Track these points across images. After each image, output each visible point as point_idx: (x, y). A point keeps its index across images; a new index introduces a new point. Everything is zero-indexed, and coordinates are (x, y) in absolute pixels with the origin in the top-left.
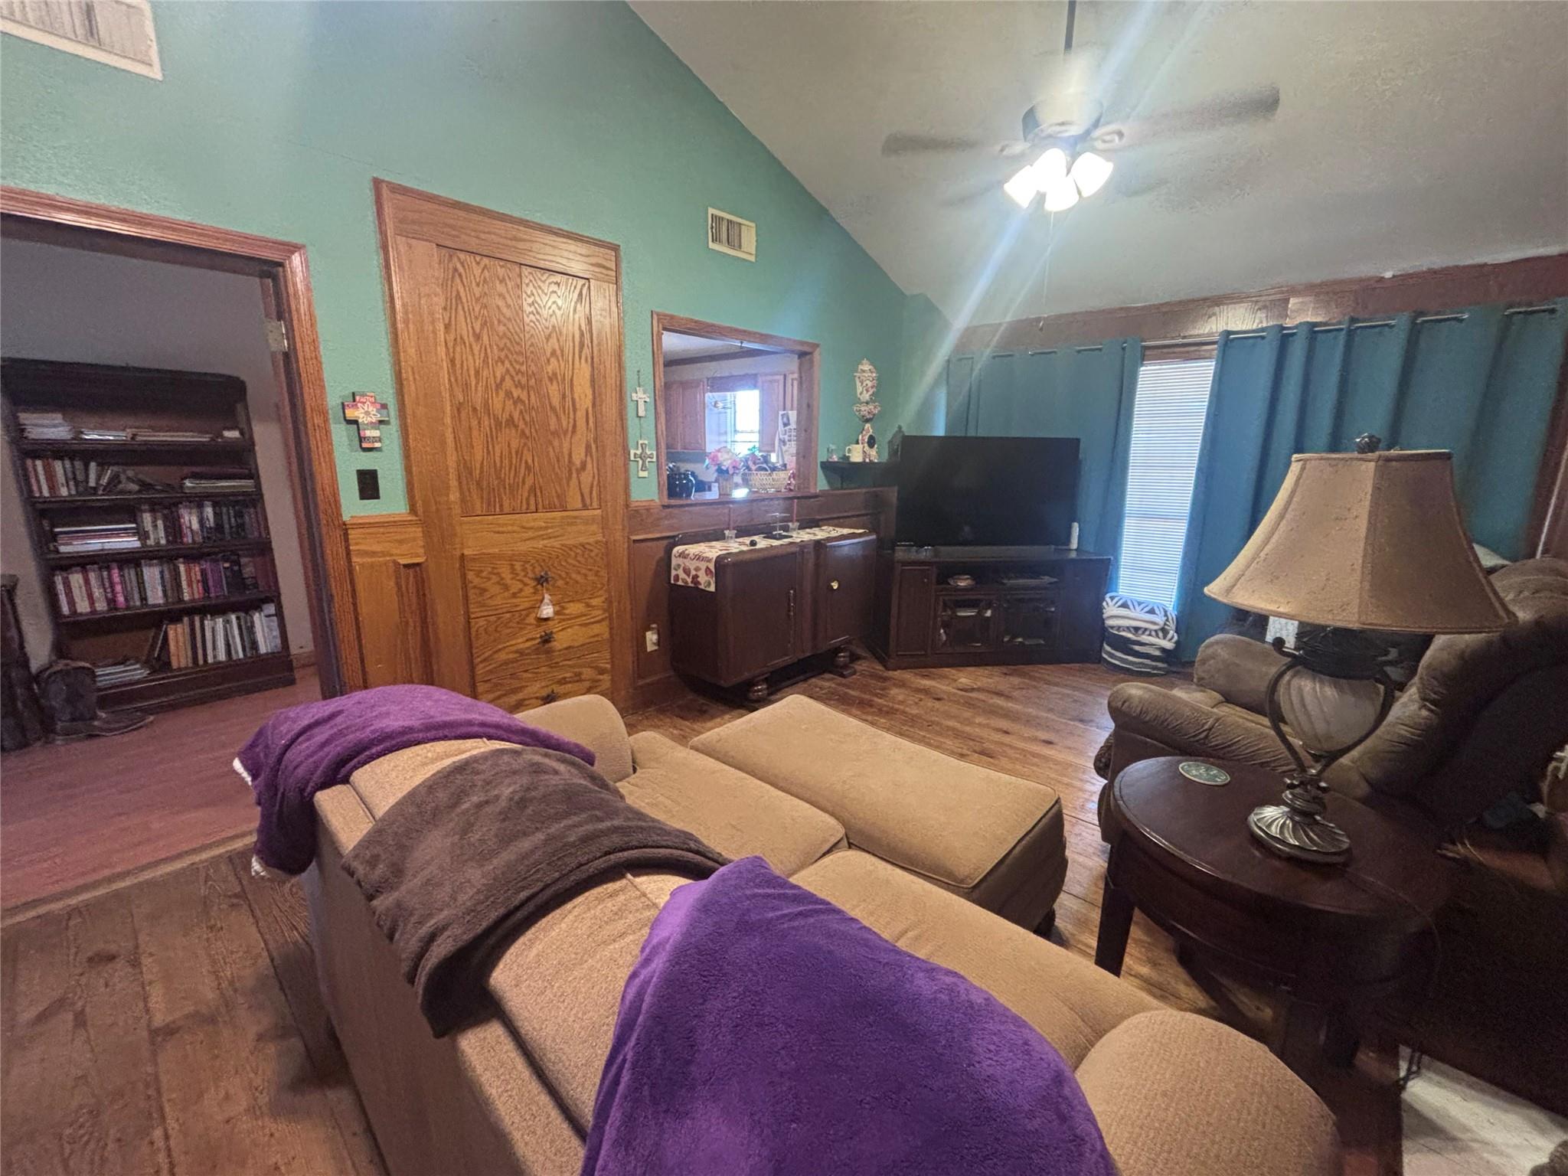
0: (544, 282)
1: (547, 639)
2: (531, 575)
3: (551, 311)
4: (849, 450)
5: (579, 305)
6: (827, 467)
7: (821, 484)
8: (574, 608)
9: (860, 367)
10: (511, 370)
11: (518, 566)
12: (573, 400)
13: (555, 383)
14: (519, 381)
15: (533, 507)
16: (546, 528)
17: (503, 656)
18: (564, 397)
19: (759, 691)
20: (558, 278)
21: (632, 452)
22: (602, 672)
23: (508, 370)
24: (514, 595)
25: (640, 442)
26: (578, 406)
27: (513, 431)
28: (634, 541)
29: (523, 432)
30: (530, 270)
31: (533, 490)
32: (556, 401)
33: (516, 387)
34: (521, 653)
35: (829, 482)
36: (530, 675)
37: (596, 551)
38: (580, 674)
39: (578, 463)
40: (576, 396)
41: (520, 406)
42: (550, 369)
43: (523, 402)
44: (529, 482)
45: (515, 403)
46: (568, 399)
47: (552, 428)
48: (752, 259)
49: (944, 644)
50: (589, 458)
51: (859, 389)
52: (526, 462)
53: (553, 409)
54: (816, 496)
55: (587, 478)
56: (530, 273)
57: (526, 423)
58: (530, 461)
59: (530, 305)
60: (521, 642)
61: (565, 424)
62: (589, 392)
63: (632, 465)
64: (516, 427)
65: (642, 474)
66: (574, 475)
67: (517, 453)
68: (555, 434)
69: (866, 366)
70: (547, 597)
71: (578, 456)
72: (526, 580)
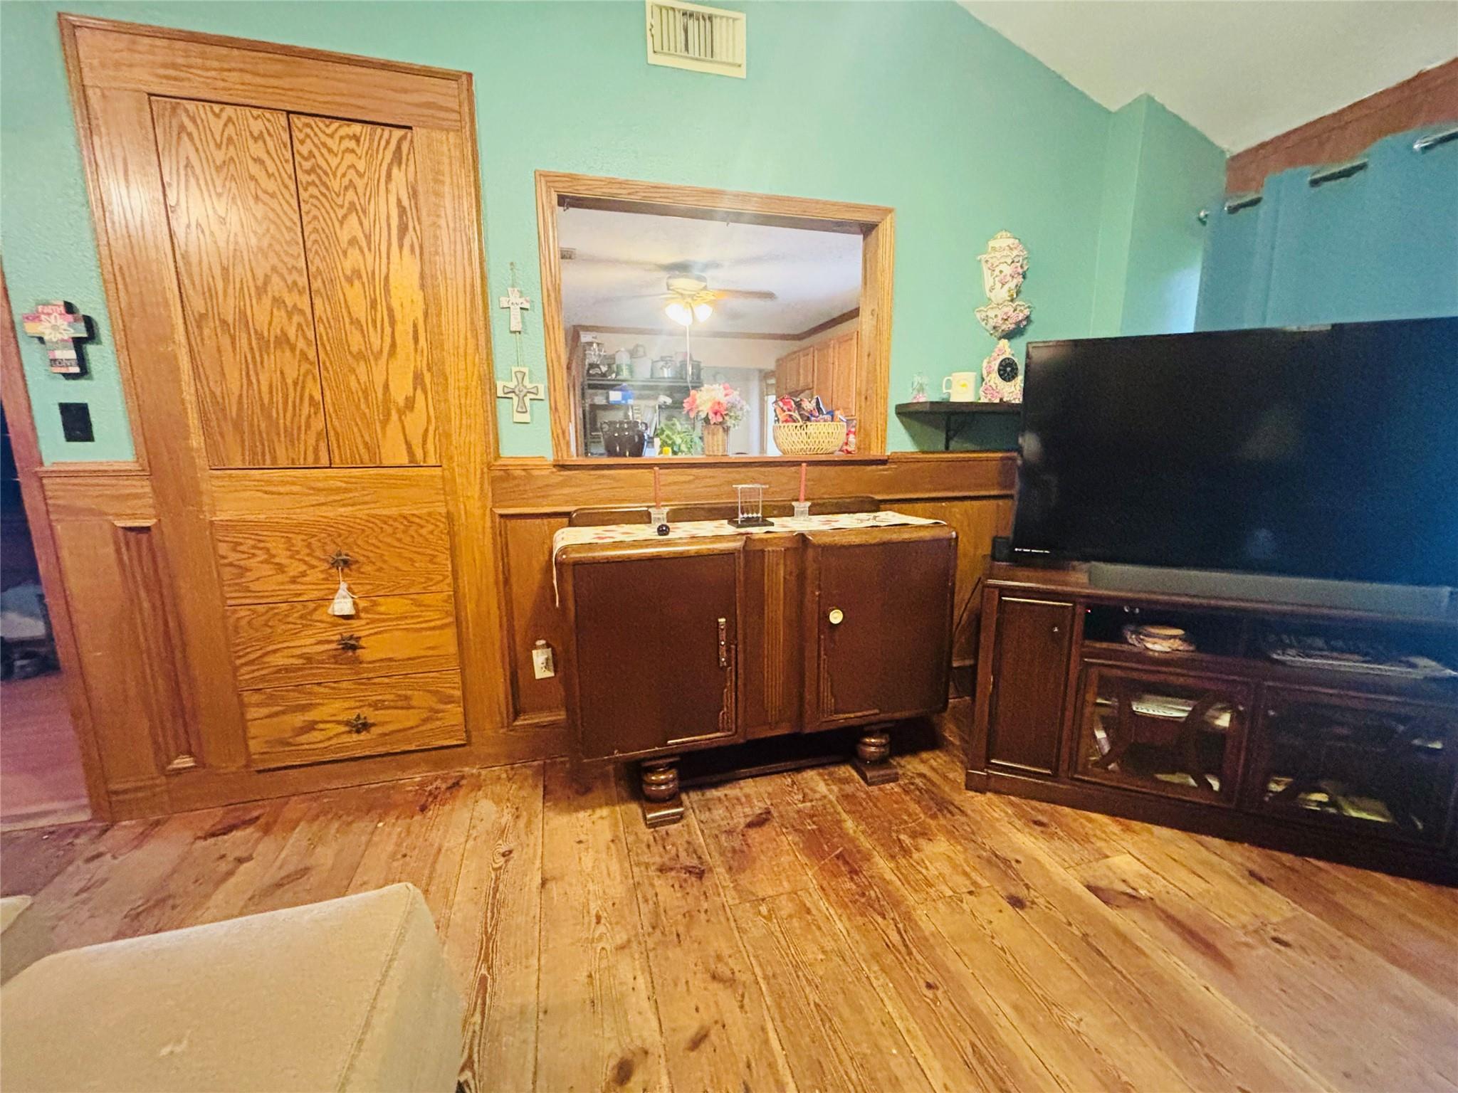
0: (331, 136)
1: (350, 645)
2: (319, 553)
3: (346, 181)
4: (949, 382)
5: (395, 171)
6: (907, 413)
7: (899, 441)
8: (389, 606)
9: (992, 243)
10: (280, 265)
11: (298, 541)
12: (390, 310)
13: (357, 283)
14: (295, 283)
15: (324, 461)
16: (346, 490)
17: (279, 660)
18: (374, 304)
19: (659, 784)
20: (356, 128)
21: (500, 385)
22: (449, 700)
23: (274, 269)
24: (293, 581)
25: (514, 369)
26: (398, 316)
27: (288, 353)
28: (502, 516)
29: (304, 355)
30: (304, 119)
31: (324, 434)
32: (360, 310)
33: (290, 291)
34: (309, 659)
35: (913, 436)
36: (327, 690)
37: (431, 527)
38: (407, 698)
39: (401, 402)
40: (395, 304)
41: (296, 318)
42: (348, 265)
43: (302, 312)
44: (318, 424)
45: (290, 315)
46: (382, 310)
47: (355, 349)
48: (741, 73)
49: (1106, 759)
50: (419, 391)
51: (988, 281)
52: (311, 398)
53: (356, 322)
54: (883, 462)
55: (416, 422)
56: (308, 125)
57: (308, 343)
58: (318, 397)
59: (308, 172)
60: (308, 643)
61: (376, 342)
62: (419, 297)
63: (502, 405)
64: (293, 349)
65: (519, 417)
66: (394, 416)
67: (295, 384)
68: (360, 356)
69: (1003, 241)
70: (343, 586)
71: (401, 389)
72: (314, 562)
